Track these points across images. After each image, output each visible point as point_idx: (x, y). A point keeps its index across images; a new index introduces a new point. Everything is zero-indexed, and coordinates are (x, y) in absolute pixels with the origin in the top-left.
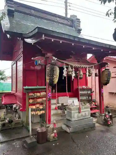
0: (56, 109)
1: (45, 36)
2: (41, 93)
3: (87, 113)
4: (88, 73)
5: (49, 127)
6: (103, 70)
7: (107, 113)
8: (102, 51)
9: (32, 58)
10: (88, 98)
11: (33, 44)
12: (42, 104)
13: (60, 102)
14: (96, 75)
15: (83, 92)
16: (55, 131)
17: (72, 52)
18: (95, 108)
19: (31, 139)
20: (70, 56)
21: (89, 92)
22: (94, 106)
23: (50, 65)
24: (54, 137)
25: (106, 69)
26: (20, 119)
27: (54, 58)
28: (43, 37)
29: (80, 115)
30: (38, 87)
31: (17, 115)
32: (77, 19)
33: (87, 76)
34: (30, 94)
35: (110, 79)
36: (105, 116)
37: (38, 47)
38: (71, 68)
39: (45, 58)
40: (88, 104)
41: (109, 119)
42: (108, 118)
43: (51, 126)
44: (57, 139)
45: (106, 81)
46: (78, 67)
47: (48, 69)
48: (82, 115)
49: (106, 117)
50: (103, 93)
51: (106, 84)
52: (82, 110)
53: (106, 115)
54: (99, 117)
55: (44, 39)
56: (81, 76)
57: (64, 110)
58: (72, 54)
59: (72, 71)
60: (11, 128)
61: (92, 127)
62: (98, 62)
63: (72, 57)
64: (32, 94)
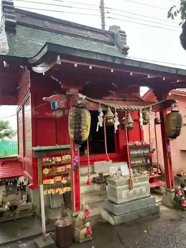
0: (88, 183)
1: (61, 58)
2: (63, 157)
3: (144, 189)
4: (143, 119)
5: (76, 216)
6: (168, 112)
7: (179, 187)
8: (164, 79)
9: (44, 98)
10: (144, 161)
11: (44, 74)
12: (65, 175)
13: (98, 171)
14: (156, 122)
15: (136, 152)
16: (88, 224)
17: (113, 84)
18: (158, 179)
19: (45, 240)
20: (110, 91)
21: (147, 151)
22: (157, 175)
23: (74, 108)
24: (86, 235)
25: (173, 111)
26: (29, 203)
27: (81, 96)
28: (59, 61)
29: (131, 192)
30: (58, 147)
31: (25, 197)
32: (120, 32)
33: (141, 124)
34: (44, 160)
35: (180, 127)
36: (176, 192)
37: (54, 78)
38: (112, 111)
39: (67, 97)
40: (145, 172)
41: (183, 198)
42: (181, 197)
43: (81, 214)
44: (91, 238)
45: (173, 131)
46: (125, 109)
47: (71, 116)
48: (135, 193)
49: (178, 194)
50: (169, 153)
51: (174, 137)
52: (134, 184)
53: (178, 190)
54: (166, 194)
55: (60, 63)
56: (131, 125)
57: (105, 184)
58: (113, 88)
59: (114, 117)
60: (13, 220)
61: (155, 214)
62: (159, 99)
63: (114, 93)
64: (47, 160)
